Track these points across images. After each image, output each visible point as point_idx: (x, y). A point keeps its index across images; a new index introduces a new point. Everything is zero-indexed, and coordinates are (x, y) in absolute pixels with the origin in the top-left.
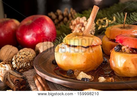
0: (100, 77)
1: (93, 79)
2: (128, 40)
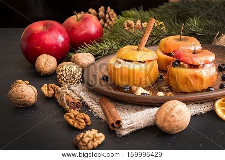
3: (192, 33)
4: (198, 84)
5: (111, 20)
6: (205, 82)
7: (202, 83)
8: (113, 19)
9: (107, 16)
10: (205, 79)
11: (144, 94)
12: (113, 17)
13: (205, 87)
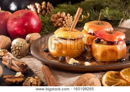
0: (86, 62)
1: (80, 64)
3: (105, 18)
4: (114, 56)
5: (50, 11)
6: (119, 54)
7: (117, 55)
8: (51, 10)
9: (48, 8)
10: (119, 52)
11: (75, 63)
12: (52, 9)
13: (119, 57)
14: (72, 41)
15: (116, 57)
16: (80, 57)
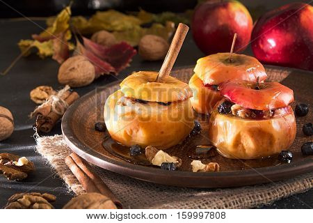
0: (194, 161)
1: (180, 164)
2: (243, 94)
4: (265, 145)
6: (277, 141)
7: (271, 143)
10: (276, 136)
13: (277, 149)
14: (162, 106)
15: (269, 148)
16: (181, 146)
